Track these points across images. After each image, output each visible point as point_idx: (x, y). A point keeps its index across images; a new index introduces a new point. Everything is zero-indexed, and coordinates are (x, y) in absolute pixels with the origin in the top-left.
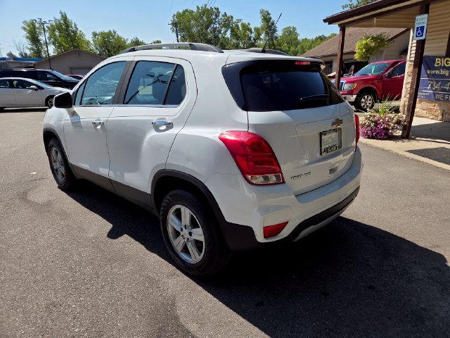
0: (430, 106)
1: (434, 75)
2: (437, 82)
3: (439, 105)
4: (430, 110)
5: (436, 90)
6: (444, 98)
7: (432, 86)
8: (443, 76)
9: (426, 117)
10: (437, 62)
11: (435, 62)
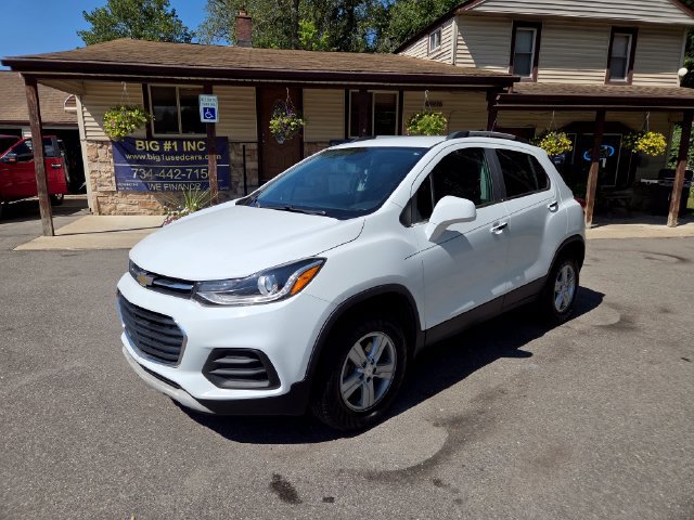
0: (144, 198)
1: (138, 161)
2: (147, 169)
3: (157, 196)
4: (144, 204)
5: (147, 179)
6: (162, 188)
7: (139, 174)
8: (153, 162)
9: (140, 214)
10: (138, 145)
11: (135, 145)
